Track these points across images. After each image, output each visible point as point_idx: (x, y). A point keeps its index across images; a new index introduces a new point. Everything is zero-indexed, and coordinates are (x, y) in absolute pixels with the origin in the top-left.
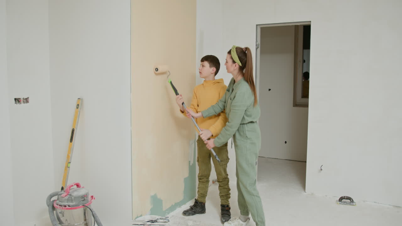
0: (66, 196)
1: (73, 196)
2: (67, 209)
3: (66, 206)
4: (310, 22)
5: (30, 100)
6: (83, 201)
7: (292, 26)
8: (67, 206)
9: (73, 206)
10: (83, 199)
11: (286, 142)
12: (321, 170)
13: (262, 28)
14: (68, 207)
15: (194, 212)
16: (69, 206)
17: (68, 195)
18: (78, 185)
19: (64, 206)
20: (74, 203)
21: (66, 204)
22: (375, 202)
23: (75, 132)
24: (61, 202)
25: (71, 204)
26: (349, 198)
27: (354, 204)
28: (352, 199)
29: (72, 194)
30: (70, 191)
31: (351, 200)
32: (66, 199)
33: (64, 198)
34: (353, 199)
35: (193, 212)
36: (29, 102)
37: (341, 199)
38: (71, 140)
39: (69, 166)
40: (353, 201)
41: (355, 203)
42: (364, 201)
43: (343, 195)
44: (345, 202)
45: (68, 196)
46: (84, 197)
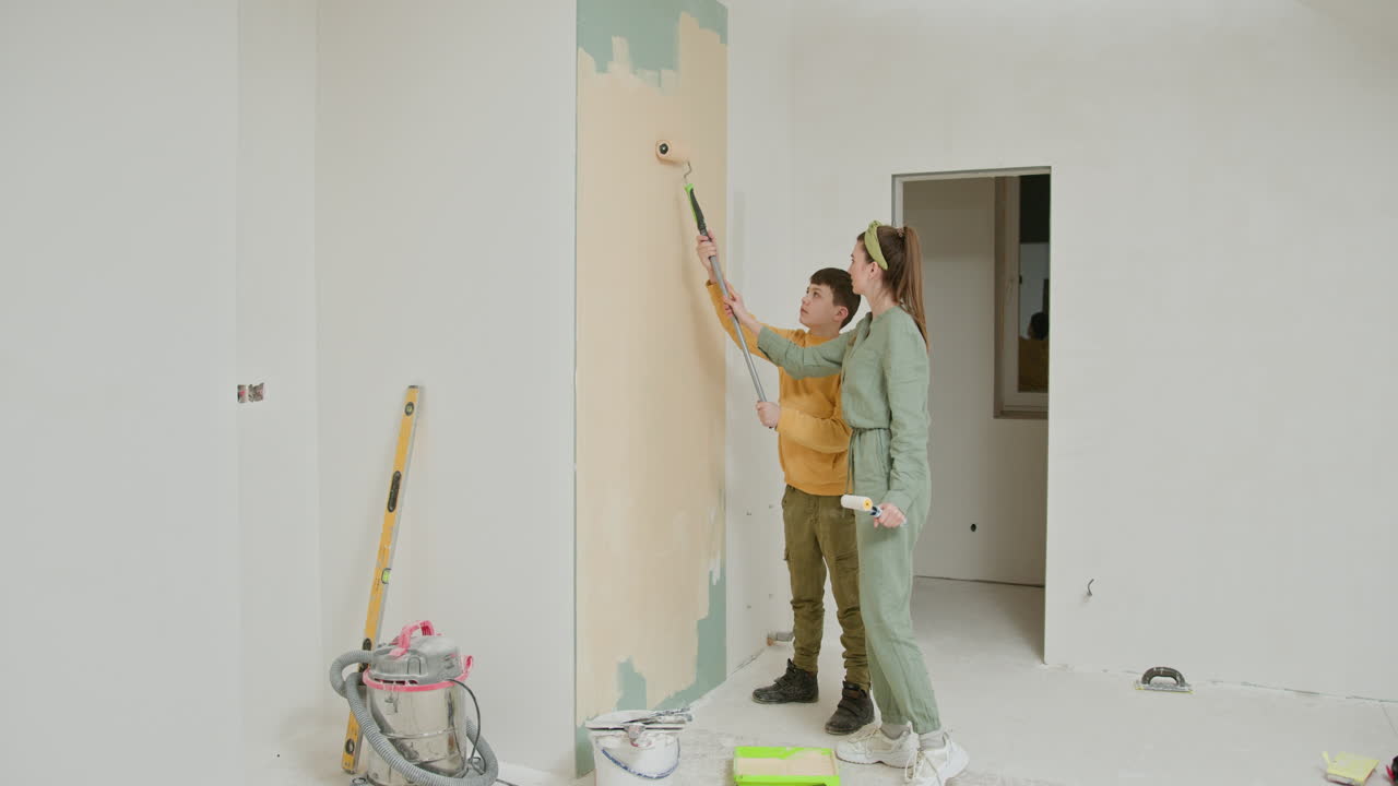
0: (402, 654)
1: (421, 654)
2: (409, 689)
3: (403, 683)
4: (1050, 168)
5: (266, 392)
6: (449, 668)
7: (990, 178)
8: (407, 681)
9: (424, 681)
10: (447, 664)
11: (974, 527)
12: (1090, 594)
13: (906, 185)
14: (409, 685)
15: (785, 695)
16: (412, 682)
17: (407, 651)
18: (426, 629)
19: (397, 682)
20: (425, 675)
21: (403, 676)
22: (1245, 684)
23: (402, 483)
24: (388, 672)
25: (417, 676)
26: (1171, 673)
27: (1186, 688)
28: (1181, 676)
29: (419, 650)
30: (412, 642)
31: (1178, 678)
32: (403, 664)
33: (397, 661)
34: (1184, 676)
35: (781, 693)
36: (265, 396)
37: (1149, 676)
38: (392, 504)
39: (385, 580)
40: (1182, 680)
41: (1189, 685)
42: (1214, 682)
43: (1153, 665)
44: (1160, 684)
45: (408, 655)
46: (449, 658)
